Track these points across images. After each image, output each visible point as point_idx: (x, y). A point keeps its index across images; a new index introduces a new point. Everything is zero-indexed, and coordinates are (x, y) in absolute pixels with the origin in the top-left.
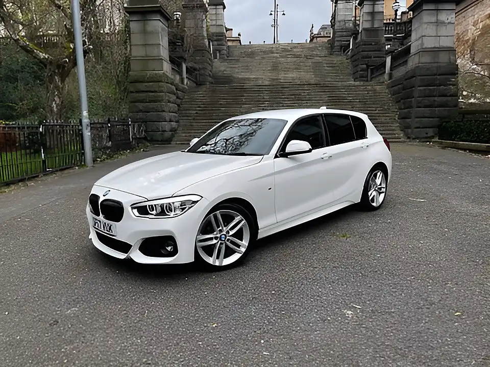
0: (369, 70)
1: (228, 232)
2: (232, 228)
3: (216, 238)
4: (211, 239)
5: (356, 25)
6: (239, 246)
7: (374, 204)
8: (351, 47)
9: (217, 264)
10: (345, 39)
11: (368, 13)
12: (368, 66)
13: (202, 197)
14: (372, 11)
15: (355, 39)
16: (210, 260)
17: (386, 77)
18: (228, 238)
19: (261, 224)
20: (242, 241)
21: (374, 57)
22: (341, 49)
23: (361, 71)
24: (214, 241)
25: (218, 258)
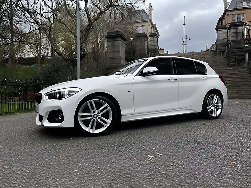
0: (237, 62)
1: (99, 113)
2: (101, 111)
3: (91, 116)
4: (88, 116)
5: (228, 40)
6: (106, 123)
7: (213, 115)
8: (226, 52)
9: (91, 131)
10: (223, 48)
11: (234, 33)
12: (236, 60)
13: (81, 89)
14: (235, 31)
15: (228, 47)
16: (86, 129)
17: (246, 64)
18: (98, 116)
19: (123, 112)
20: (108, 120)
21: (239, 55)
22: (221, 53)
23: (231, 63)
24: (90, 118)
25: (92, 128)
